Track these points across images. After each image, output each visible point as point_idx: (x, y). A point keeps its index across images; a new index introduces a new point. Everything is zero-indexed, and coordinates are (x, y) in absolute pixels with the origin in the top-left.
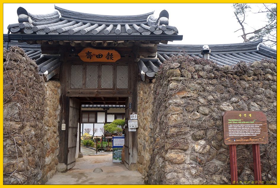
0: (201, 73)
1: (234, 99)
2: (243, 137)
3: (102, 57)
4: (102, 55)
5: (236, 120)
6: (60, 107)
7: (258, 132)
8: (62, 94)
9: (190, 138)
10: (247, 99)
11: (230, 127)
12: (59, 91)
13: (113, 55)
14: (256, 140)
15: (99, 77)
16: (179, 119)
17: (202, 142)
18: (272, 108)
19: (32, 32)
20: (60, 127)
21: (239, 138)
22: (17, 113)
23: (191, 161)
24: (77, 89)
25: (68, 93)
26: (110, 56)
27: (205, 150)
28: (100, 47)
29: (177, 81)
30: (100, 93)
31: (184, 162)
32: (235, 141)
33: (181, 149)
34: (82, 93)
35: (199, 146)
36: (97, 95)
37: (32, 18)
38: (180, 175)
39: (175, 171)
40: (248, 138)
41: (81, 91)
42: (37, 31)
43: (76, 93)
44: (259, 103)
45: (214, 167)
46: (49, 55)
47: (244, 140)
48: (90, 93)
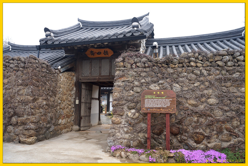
0: (138, 64)
1: (160, 82)
2: (156, 108)
3: (101, 54)
4: (101, 53)
5: (151, 96)
6: (75, 89)
7: (168, 105)
8: (76, 80)
9: (126, 108)
10: (171, 81)
11: (146, 101)
12: (75, 78)
13: (108, 52)
14: (166, 110)
15: (100, 68)
16: (118, 95)
17: (133, 111)
18: (191, 88)
19: (52, 43)
20: (75, 102)
21: (152, 108)
22: (31, 91)
23: (125, 123)
24: (86, 76)
25: (81, 79)
26: (106, 53)
27: (135, 116)
28: (99, 47)
29: (120, 70)
30: (100, 79)
31: (121, 123)
32: (149, 110)
33: (119, 115)
34: (89, 79)
35: (130, 113)
36: (98, 80)
37: (54, 33)
38: (117, 131)
39: (114, 128)
40: (160, 108)
41: (88, 78)
42: (55, 42)
43: (85, 79)
44: (180, 84)
45: (140, 128)
46: (69, 55)
47: (156, 110)
48: (94, 79)
